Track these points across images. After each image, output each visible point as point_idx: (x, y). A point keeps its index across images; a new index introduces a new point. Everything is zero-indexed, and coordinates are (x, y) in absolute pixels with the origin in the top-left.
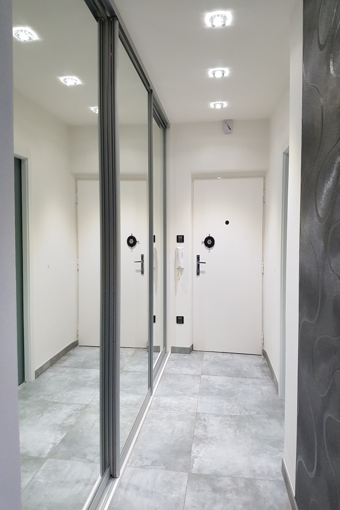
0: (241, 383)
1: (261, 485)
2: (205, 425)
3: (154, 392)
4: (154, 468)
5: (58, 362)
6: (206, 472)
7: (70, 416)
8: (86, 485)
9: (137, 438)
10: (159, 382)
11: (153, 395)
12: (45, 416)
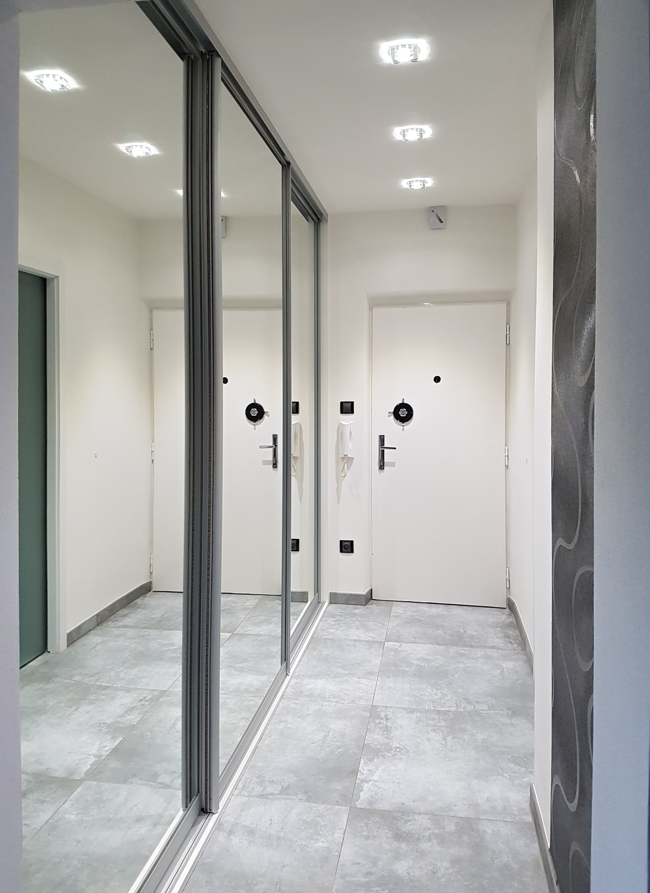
0: (462, 655)
1: (489, 829)
2: (387, 726)
3: (292, 671)
4: (285, 799)
5: (112, 618)
6: (385, 806)
7: (132, 709)
8: (155, 825)
9: (256, 747)
10: (304, 653)
11: (291, 674)
12: (83, 709)
